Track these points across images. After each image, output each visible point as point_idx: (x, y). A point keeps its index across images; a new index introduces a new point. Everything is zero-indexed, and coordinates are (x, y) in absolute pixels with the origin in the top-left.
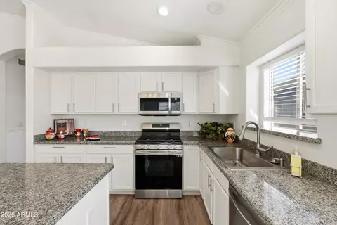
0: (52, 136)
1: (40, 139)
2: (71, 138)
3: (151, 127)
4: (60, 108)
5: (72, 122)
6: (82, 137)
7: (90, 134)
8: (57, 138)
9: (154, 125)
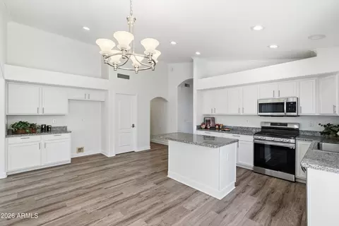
0: (204, 127)
1: (199, 128)
2: (213, 129)
3: (269, 125)
4: (207, 112)
5: (213, 119)
6: (219, 129)
7: (224, 127)
8: (206, 128)
9: (272, 124)
